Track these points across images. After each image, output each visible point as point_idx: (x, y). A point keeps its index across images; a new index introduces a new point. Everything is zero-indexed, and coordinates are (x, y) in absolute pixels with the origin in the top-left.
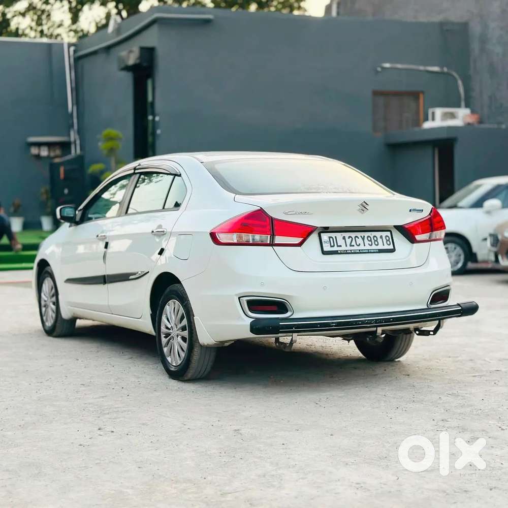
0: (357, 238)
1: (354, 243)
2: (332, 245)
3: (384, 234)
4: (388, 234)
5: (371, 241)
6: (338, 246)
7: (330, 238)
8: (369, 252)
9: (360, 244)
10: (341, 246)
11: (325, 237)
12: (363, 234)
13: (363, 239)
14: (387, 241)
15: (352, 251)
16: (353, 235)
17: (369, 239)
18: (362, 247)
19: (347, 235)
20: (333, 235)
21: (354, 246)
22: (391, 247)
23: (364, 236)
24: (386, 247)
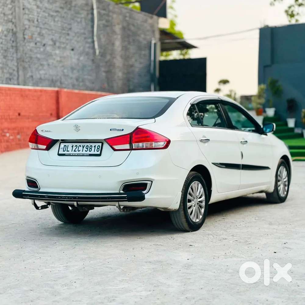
0: (80, 147)
1: (77, 150)
2: (64, 150)
3: (97, 145)
4: (100, 144)
5: (88, 149)
6: (67, 151)
7: (65, 146)
8: (83, 155)
9: (80, 150)
10: (69, 151)
11: (62, 145)
12: (84, 144)
13: (83, 147)
14: (98, 148)
15: (73, 155)
16: (78, 144)
17: (87, 147)
18: (81, 152)
19: (74, 144)
20: (66, 144)
21: (76, 151)
22: (99, 153)
23: (85, 146)
24: (96, 153)
